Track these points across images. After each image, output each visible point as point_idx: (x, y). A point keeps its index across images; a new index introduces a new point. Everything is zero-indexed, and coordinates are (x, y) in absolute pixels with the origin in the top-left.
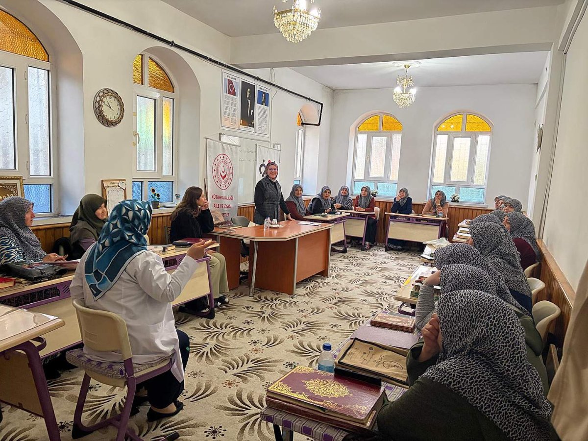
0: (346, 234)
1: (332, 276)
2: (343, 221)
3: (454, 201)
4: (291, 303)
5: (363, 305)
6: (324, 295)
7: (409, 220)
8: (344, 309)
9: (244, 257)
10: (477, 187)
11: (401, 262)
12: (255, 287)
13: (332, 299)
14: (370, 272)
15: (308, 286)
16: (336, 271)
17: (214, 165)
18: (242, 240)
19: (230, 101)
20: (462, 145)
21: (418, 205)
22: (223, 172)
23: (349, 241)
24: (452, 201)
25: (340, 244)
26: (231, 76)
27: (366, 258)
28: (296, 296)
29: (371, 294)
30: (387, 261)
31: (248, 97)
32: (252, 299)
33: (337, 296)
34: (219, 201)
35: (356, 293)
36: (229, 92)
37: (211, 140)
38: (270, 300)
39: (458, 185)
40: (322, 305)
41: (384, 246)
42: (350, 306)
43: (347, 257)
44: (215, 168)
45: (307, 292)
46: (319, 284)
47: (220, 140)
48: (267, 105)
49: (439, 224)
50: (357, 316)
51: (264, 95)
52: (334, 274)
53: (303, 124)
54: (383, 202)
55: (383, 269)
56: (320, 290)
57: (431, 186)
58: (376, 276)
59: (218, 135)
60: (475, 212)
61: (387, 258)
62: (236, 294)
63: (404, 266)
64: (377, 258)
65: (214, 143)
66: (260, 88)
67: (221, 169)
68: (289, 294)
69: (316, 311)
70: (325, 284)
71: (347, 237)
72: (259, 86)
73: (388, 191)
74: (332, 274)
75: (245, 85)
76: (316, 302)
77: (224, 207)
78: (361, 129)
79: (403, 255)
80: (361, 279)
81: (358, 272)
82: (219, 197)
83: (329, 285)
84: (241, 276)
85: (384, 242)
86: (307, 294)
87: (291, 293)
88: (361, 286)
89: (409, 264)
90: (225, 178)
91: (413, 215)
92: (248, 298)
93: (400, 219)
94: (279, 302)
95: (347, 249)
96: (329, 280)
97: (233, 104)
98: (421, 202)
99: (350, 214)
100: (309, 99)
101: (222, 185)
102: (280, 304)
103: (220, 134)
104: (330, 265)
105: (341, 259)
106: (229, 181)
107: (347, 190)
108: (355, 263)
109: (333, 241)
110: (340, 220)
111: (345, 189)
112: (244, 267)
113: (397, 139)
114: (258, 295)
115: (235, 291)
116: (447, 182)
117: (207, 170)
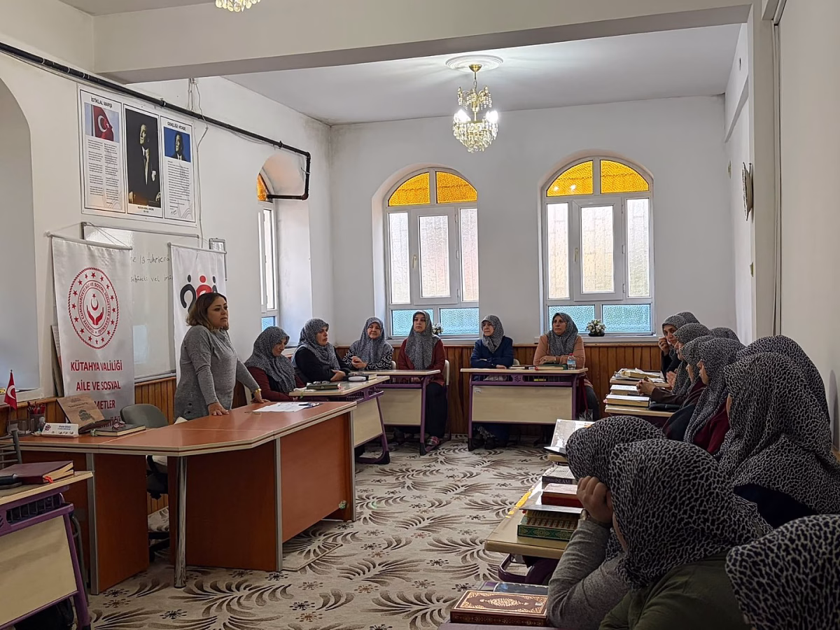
0: (384, 423)
1: (363, 517)
2: (376, 394)
3: (593, 334)
4: (275, 590)
5: (435, 574)
6: (347, 563)
7: (511, 379)
8: (396, 587)
9: (157, 497)
10: (637, 302)
11: (504, 470)
12: (186, 565)
13: (366, 570)
14: (444, 498)
15: (311, 548)
16: (370, 505)
17: (72, 295)
18: (150, 457)
19: (103, 152)
20: (597, 220)
21: (526, 347)
22: (95, 309)
23: (392, 436)
24: (590, 335)
25: (375, 443)
26: (100, 99)
27: (432, 469)
28: (284, 573)
29: (450, 547)
30: (474, 471)
31: (142, 142)
32: (180, 592)
33: (377, 560)
34: (87, 376)
35: (418, 548)
36: (99, 134)
37: (59, 240)
38: (225, 590)
39: (598, 301)
40: (346, 587)
41: (466, 439)
42: (408, 580)
43: (392, 472)
44: (74, 300)
45: (309, 561)
46: (335, 540)
47: (83, 238)
48: (187, 158)
49: (569, 383)
50: (426, 601)
51: (178, 137)
52: (367, 513)
53: (270, 197)
54: (455, 348)
55: (471, 489)
56: (338, 552)
57: (546, 307)
58: (457, 507)
59: (79, 227)
60: (638, 351)
61: (474, 465)
62: (143, 587)
63: (513, 477)
64: (454, 467)
65: (69, 246)
66: (169, 124)
67: (89, 301)
68: (267, 571)
69: (332, 601)
70: (348, 537)
71: (387, 428)
72: (166, 120)
73: (461, 324)
74: (361, 513)
75: (133, 119)
76: (331, 580)
77: (101, 387)
78: (394, 202)
79: (506, 455)
80: (426, 516)
81: (417, 502)
82: (88, 367)
83: (358, 539)
84: (153, 542)
85: (465, 431)
86: (309, 565)
87: (272, 567)
88: (426, 532)
89: (522, 472)
90: (101, 322)
91: (518, 369)
92: (171, 592)
93: (492, 379)
94: (247, 592)
95: (391, 454)
96: (357, 526)
97: (110, 160)
98: (530, 342)
99: (388, 378)
100: (280, 145)
101: (94, 339)
102: (249, 597)
103: (83, 225)
104: (356, 494)
105: (378, 478)
106: (111, 328)
107: (379, 326)
108: (409, 483)
109: (358, 439)
110: (370, 393)
111: (375, 325)
112: (158, 520)
113: (469, 217)
114: (194, 582)
115: (140, 580)
116: (578, 297)
117: (55, 307)
